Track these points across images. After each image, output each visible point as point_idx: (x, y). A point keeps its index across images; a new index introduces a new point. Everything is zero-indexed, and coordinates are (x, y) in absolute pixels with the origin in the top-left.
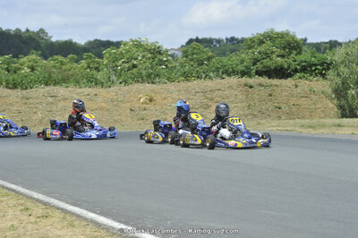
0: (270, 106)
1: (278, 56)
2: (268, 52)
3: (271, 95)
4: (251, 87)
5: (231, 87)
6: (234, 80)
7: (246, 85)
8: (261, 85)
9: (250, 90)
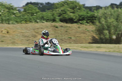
0: (66, 37)
1: (71, 13)
2: (66, 10)
3: (66, 32)
4: (57, 27)
5: (47, 27)
6: (49, 24)
7: (54, 26)
8: (62, 26)
9: (56, 29)
